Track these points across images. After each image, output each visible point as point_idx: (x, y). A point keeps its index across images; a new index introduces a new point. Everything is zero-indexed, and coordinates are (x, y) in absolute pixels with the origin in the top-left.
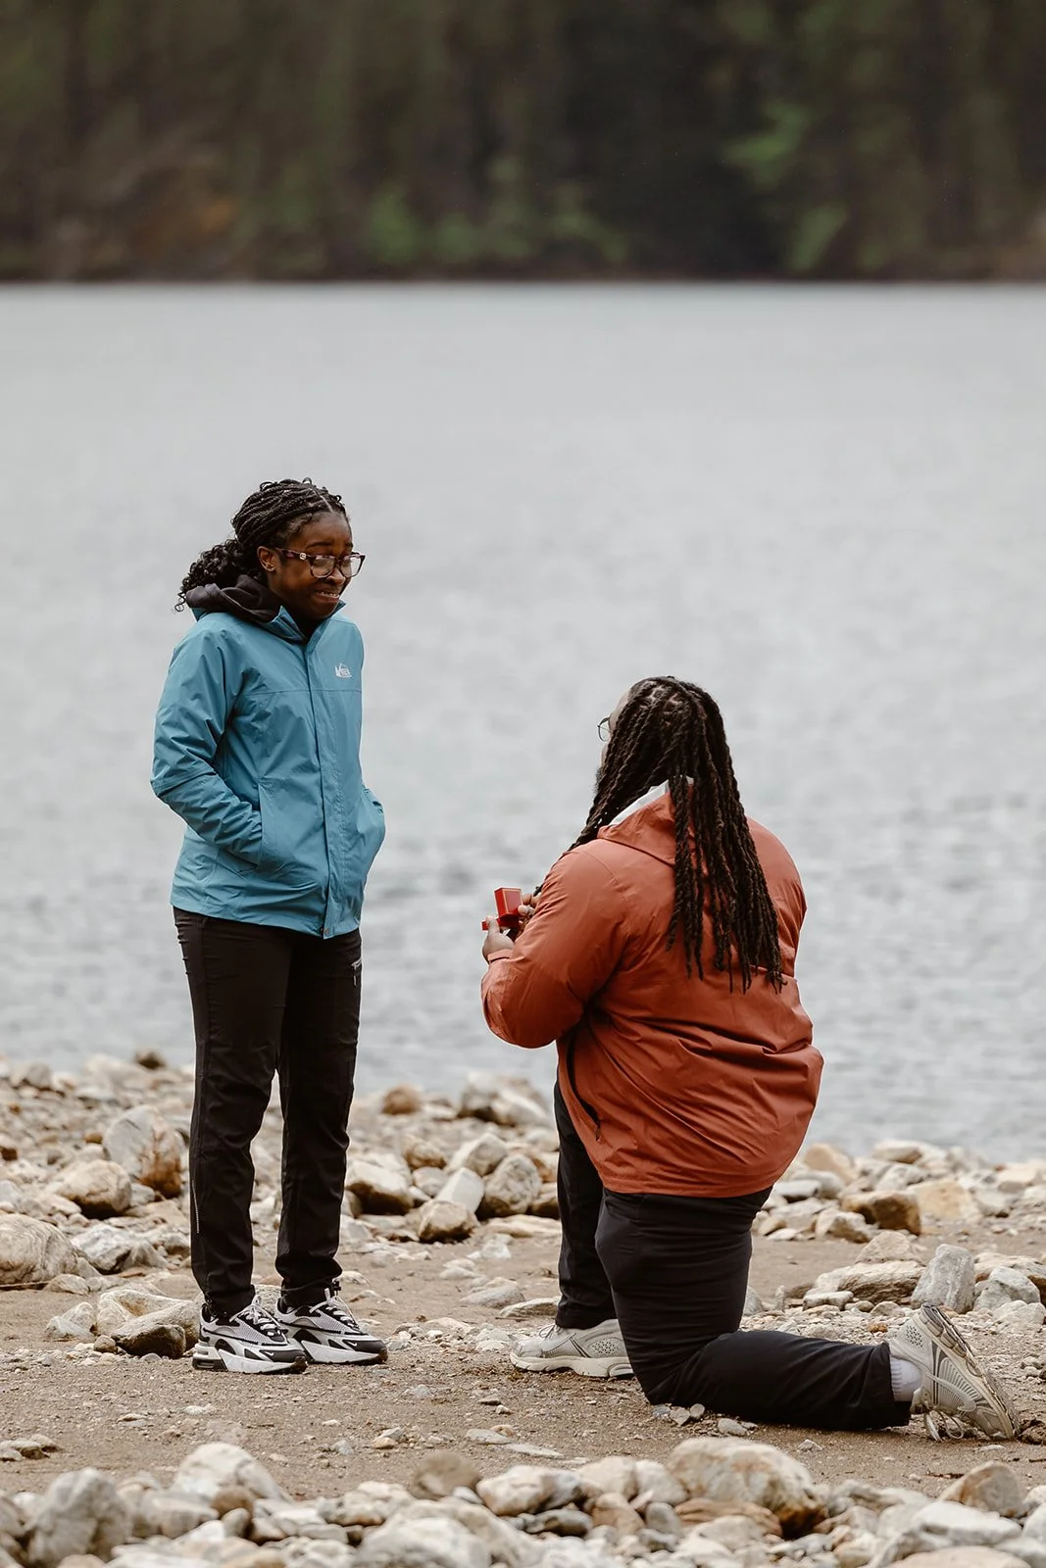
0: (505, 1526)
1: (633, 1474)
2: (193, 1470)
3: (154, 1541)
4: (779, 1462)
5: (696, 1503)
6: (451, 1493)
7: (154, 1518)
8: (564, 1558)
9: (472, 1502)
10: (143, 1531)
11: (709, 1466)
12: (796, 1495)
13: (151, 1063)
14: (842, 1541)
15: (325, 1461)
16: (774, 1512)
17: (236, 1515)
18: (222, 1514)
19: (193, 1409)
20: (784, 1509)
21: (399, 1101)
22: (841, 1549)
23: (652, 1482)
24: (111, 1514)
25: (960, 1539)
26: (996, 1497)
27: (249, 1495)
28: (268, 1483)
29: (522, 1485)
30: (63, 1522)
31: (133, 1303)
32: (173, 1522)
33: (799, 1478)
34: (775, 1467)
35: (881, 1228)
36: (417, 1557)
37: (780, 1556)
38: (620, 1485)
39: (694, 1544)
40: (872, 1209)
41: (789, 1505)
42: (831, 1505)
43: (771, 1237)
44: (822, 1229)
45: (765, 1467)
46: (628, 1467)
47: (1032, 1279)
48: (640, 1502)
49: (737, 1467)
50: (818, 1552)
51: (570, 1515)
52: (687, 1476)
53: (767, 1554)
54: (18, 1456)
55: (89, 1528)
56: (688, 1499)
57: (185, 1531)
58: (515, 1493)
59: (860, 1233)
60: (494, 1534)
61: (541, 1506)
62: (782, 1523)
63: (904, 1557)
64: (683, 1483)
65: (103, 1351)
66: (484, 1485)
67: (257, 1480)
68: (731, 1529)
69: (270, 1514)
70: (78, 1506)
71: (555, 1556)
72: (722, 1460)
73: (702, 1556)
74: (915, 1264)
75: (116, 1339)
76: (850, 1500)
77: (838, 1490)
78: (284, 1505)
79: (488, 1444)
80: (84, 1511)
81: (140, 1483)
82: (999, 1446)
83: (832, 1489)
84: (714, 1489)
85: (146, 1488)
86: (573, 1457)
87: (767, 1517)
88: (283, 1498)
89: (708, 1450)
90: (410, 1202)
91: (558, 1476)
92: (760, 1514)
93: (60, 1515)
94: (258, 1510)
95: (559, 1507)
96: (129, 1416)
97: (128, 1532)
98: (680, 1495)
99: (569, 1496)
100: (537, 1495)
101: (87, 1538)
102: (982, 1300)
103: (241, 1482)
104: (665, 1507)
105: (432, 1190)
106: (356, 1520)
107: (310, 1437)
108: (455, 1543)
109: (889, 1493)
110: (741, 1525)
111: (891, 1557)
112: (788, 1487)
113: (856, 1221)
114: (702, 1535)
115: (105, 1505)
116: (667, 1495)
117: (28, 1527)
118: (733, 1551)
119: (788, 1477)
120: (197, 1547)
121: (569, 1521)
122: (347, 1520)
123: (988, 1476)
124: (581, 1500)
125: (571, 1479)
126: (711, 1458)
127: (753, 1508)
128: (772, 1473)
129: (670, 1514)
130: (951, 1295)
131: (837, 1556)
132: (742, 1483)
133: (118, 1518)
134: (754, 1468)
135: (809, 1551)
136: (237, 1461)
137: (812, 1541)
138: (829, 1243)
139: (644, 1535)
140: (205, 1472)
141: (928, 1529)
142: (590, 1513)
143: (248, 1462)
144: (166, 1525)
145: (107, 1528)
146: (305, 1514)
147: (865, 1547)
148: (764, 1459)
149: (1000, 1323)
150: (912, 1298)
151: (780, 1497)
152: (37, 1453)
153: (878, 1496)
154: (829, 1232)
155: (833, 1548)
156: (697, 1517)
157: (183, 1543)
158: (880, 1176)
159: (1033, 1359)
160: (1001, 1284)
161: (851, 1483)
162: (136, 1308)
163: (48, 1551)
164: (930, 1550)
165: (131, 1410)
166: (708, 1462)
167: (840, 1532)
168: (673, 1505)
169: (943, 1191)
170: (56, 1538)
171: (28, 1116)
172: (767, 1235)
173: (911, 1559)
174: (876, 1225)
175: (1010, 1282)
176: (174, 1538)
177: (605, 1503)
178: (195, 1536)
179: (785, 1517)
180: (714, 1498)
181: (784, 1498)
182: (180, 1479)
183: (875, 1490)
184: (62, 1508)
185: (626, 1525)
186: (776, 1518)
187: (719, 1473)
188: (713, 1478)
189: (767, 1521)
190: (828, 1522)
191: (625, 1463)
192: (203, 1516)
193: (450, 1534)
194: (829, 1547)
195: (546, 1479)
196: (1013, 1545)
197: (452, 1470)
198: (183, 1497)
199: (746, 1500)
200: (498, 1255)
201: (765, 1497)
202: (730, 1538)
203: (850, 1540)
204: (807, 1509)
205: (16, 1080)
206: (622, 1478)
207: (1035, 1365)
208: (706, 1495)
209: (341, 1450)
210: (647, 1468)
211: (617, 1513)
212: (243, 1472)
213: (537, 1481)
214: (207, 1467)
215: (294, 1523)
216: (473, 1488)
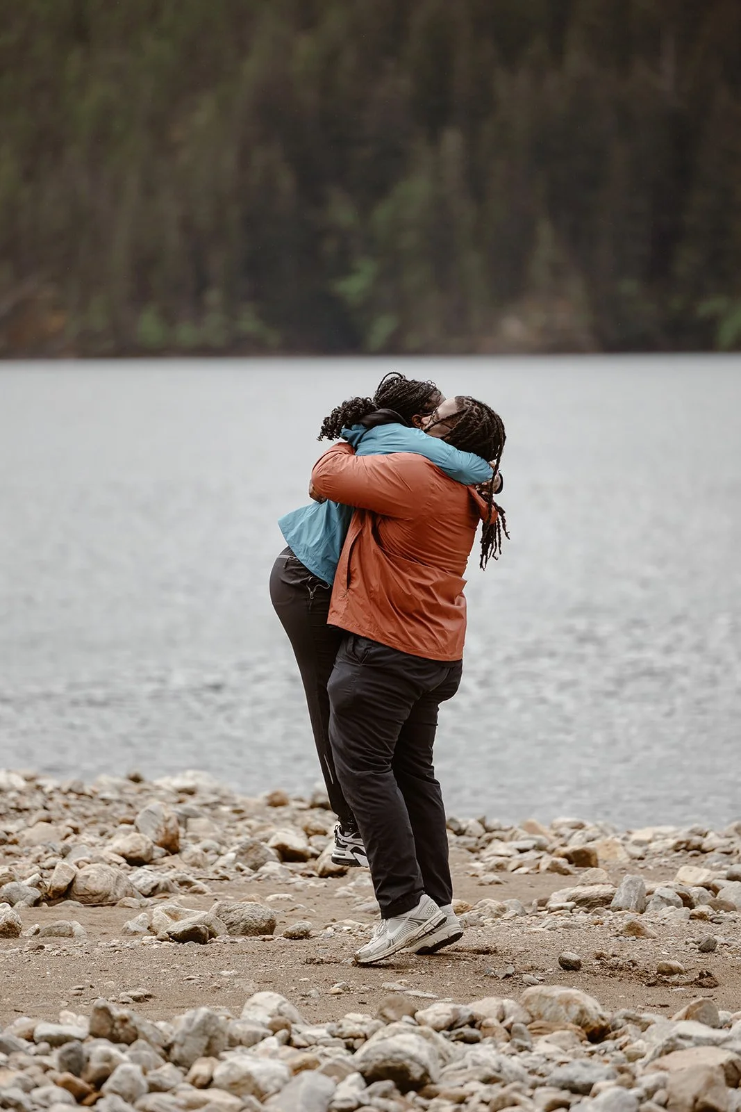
0: (439, 1037)
1: (502, 1007)
2: (252, 1008)
3: (239, 1048)
4: (584, 999)
5: (538, 1023)
6: (400, 1019)
7: (237, 1035)
8: (478, 1056)
9: (414, 1025)
10: (234, 1043)
11: (545, 1002)
12: (595, 1018)
13: (136, 780)
14: (626, 1044)
15: (305, 1002)
16: (582, 1027)
17: (282, 1033)
18: (275, 1032)
19: (225, 973)
20: (588, 1026)
21: (277, 799)
22: (625, 1049)
23: (512, 1012)
24: (216, 1033)
25: (700, 1042)
26: (705, 1017)
27: (288, 1021)
28: (296, 1014)
29: (442, 1014)
30: (189, 1038)
31: (172, 913)
32: (248, 1037)
33: (596, 1008)
34: (583, 1002)
35: (576, 866)
36: (399, 1056)
37: (592, 1053)
38: (495, 1013)
39: (542, 1046)
40: (572, 856)
41: (591, 1024)
42: (613, 1023)
43: (515, 872)
44: (543, 867)
45: (577, 1002)
46: (499, 1003)
47: (678, 893)
48: (507, 1022)
49: (561, 1002)
50: (613, 1051)
51: (467, 1031)
52: (532, 1008)
53: (585, 1052)
54: (131, 1000)
55: (204, 1041)
56: (533, 1021)
57: (255, 1043)
58: (438, 1019)
59: (565, 869)
60: (435, 1042)
61: (451, 1027)
62: (587, 1034)
63: (668, 1053)
64: (529, 1012)
65: (162, 940)
66: (419, 1014)
67: (290, 1013)
68: (564, 1038)
69: (299, 1033)
70: (198, 1029)
71: (472, 1055)
72: (552, 998)
73: (549, 1054)
74: (611, 886)
75: (169, 933)
76: (624, 1021)
77: (616, 1015)
78: (306, 1027)
79: (394, 991)
80: (201, 1032)
81: (225, 1016)
82: (683, 989)
83: (613, 1014)
84: (547, 1014)
85: (228, 1018)
86: (444, 998)
87: (580, 1031)
88: (305, 1023)
89: (544, 993)
90: (309, 854)
91: (460, 1008)
92: (575, 1029)
93: (188, 1034)
94: (293, 1030)
95: (460, 1027)
96: (190, 977)
97: (226, 1044)
98: (528, 1018)
99: (467, 1020)
100: (450, 1019)
101: (203, 1047)
102: (651, 906)
103: (281, 1014)
104: (522, 1026)
105: (321, 848)
106: (349, 1035)
107: (294, 988)
108: (420, 1048)
109: (646, 1016)
110: (569, 1036)
111: (658, 1053)
112: (590, 1014)
113: (563, 862)
114: (547, 1042)
115: (213, 1028)
116: (521, 1019)
117: (169, 1041)
118: (566, 1050)
119: (590, 1008)
120: (265, 1052)
121: (469, 1034)
122: (345, 1035)
123: (700, 1006)
124: (473, 1023)
125: (468, 1010)
126: (546, 997)
127: (571, 1026)
128: (581, 1006)
129: (525, 1029)
130: (633, 903)
131: (625, 1053)
132: (564, 1011)
133: (221, 1036)
134: (571, 1002)
135: (608, 1050)
136: (278, 1002)
137: (609, 1044)
138: (549, 875)
139: (514, 1042)
140: (259, 1008)
141: (681, 1037)
142: (479, 1029)
143: (284, 1002)
144: (244, 1039)
145: (215, 1041)
146: (320, 1032)
147: (640, 1047)
148: (576, 997)
149: (665, 919)
150: (611, 905)
151: (586, 1019)
152: (142, 999)
153: (640, 1018)
154: (548, 869)
155: (621, 1049)
156: (540, 1031)
157: (254, 1050)
158: (570, 837)
159: (692, 939)
160: (661, 897)
161: (624, 1011)
162: (175, 916)
163: (181, 1055)
164: (683, 1048)
165: (190, 973)
166: (543, 999)
167: (623, 1039)
168: (526, 1024)
169: (607, 845)
170: (186, 1048)
171: (74, 809)
172: (513, 871)
173: (672, 1054)
174: (574, 865)
175: (666, 896)
176: (249, 1047)
177: (487, 1024)
178: (262, 1045)
179: (589, 1031)
180: (548, 1020)
181: (589, 1020)
182: (245, 1012)
183: (638, 1015)
184: (189, 1030)
185: (500, 1037)
186: (584, 1031)
187: (551, 1006)
188: (546, 1009)
189: (579, 1033)
190: (613, 1033)
191: (497, 1001)
192: (265, 1034)
193: (417, 1043)
194: (618, 1047)
195: (454, 1010)
196: (729, 1045)
197: (400, 1006)
198: (252, 1023)
199: (567, 1021)
200: (365, 884)
201: (577, 1020)
202: (564, 1043)
203: (630, 1044)
204: (601, 1026)
205: (65, 788)
206: (497, 1009)
207: (693, 942)
208: (544, 1018)
209: (313, 995)
210: (508, 1003)
211: (495, 1029)
212: (282, 1009)
213: (450, 1012)
214: (261, 1006)
215: (314, 1037)
216: (413, 1016)
